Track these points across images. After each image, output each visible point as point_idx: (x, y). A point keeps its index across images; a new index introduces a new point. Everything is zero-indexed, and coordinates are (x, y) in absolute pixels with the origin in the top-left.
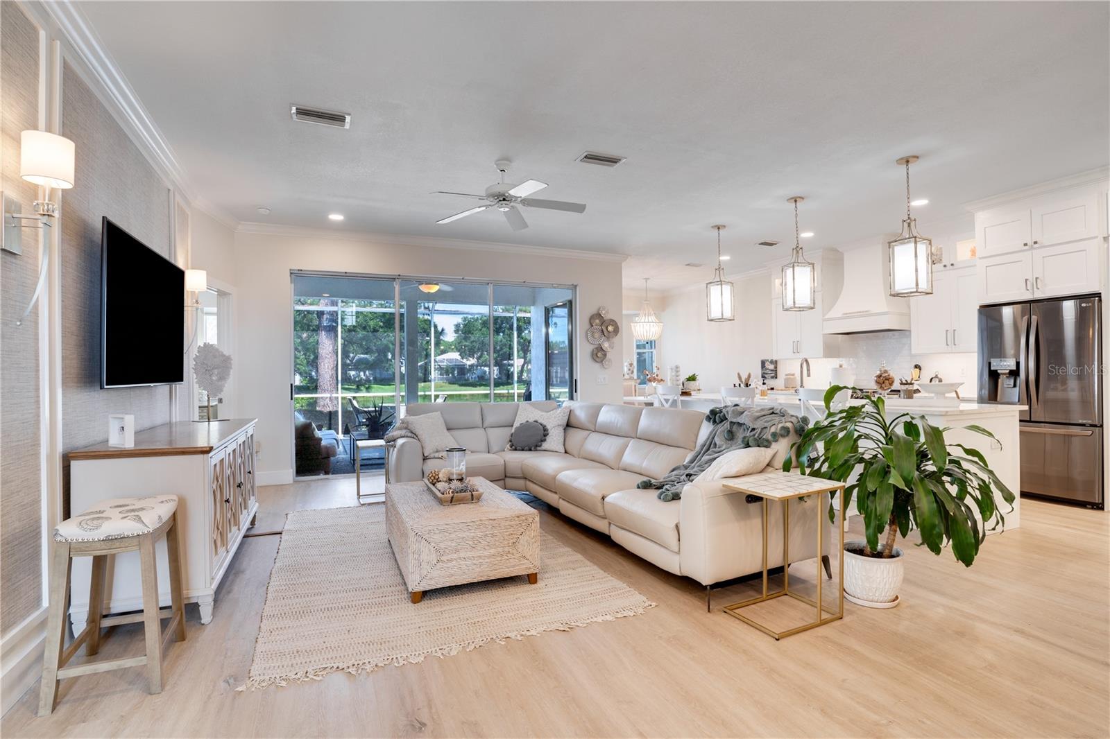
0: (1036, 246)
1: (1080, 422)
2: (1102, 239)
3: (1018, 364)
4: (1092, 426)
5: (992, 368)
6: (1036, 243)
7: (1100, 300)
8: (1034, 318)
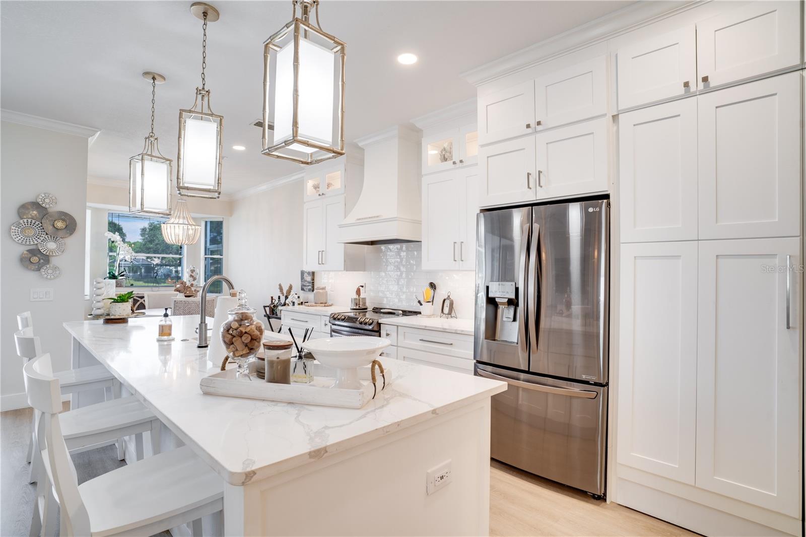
0: (539, 128)
1: (584, 377)
2: (611, 119)
3: (517, 289)
4: (596, 384)
5: (490, 296)
6: (539, 123)
7: (609, 204)
8: (536, 226)
